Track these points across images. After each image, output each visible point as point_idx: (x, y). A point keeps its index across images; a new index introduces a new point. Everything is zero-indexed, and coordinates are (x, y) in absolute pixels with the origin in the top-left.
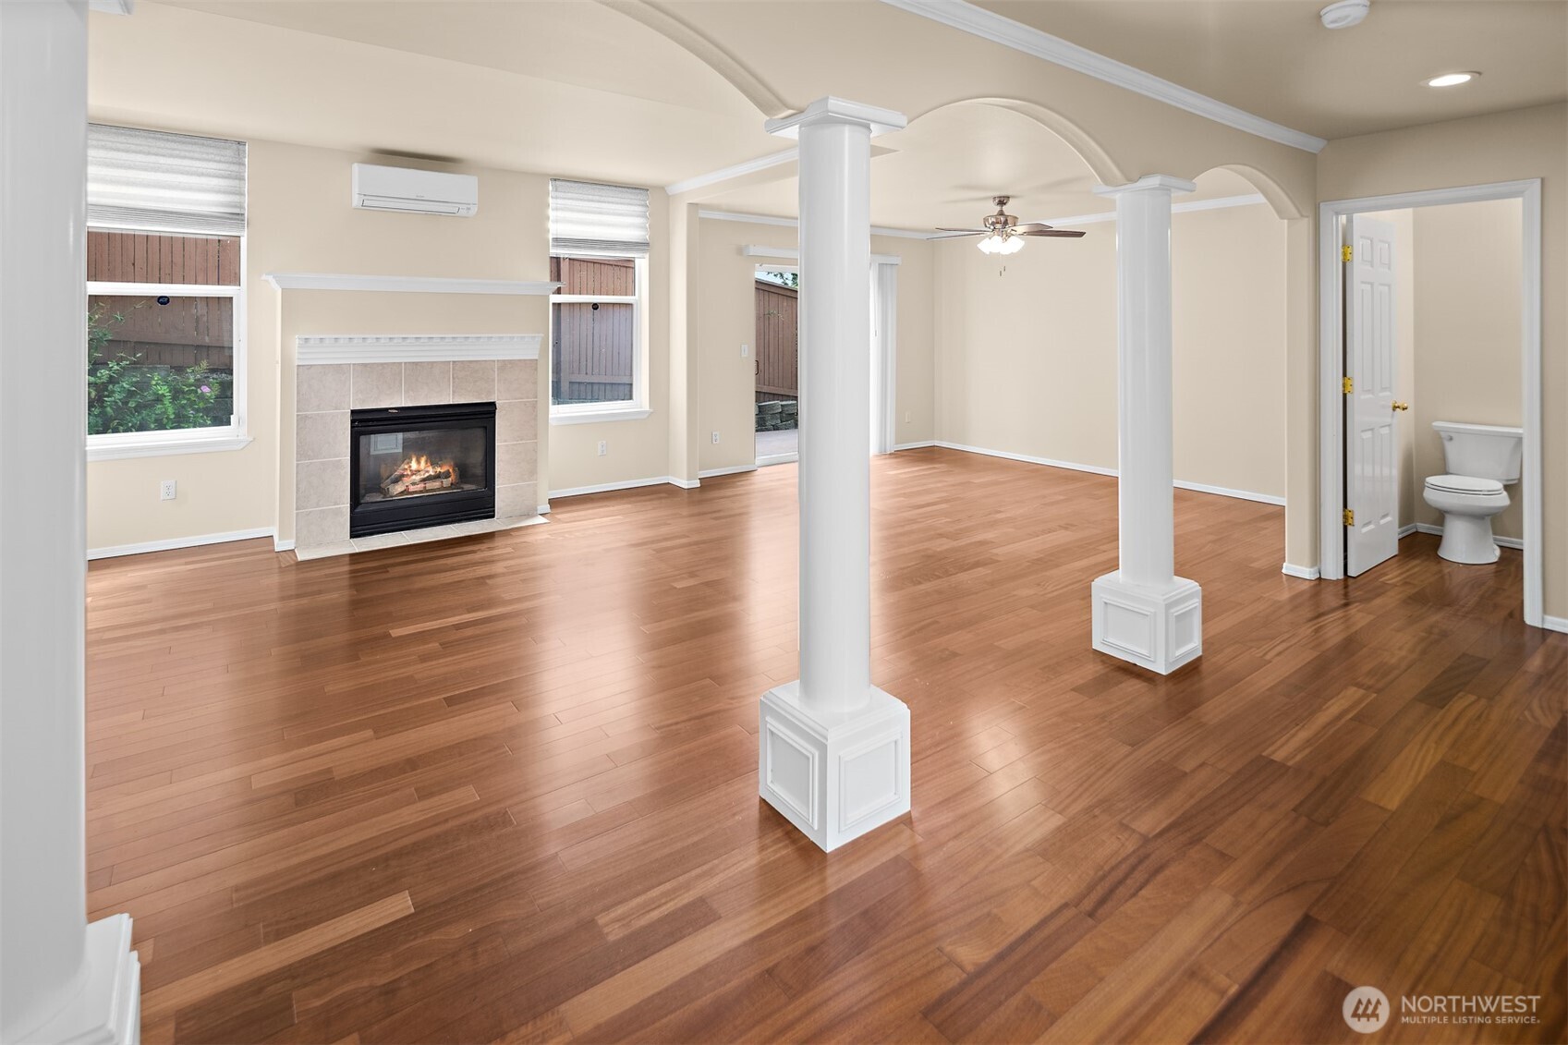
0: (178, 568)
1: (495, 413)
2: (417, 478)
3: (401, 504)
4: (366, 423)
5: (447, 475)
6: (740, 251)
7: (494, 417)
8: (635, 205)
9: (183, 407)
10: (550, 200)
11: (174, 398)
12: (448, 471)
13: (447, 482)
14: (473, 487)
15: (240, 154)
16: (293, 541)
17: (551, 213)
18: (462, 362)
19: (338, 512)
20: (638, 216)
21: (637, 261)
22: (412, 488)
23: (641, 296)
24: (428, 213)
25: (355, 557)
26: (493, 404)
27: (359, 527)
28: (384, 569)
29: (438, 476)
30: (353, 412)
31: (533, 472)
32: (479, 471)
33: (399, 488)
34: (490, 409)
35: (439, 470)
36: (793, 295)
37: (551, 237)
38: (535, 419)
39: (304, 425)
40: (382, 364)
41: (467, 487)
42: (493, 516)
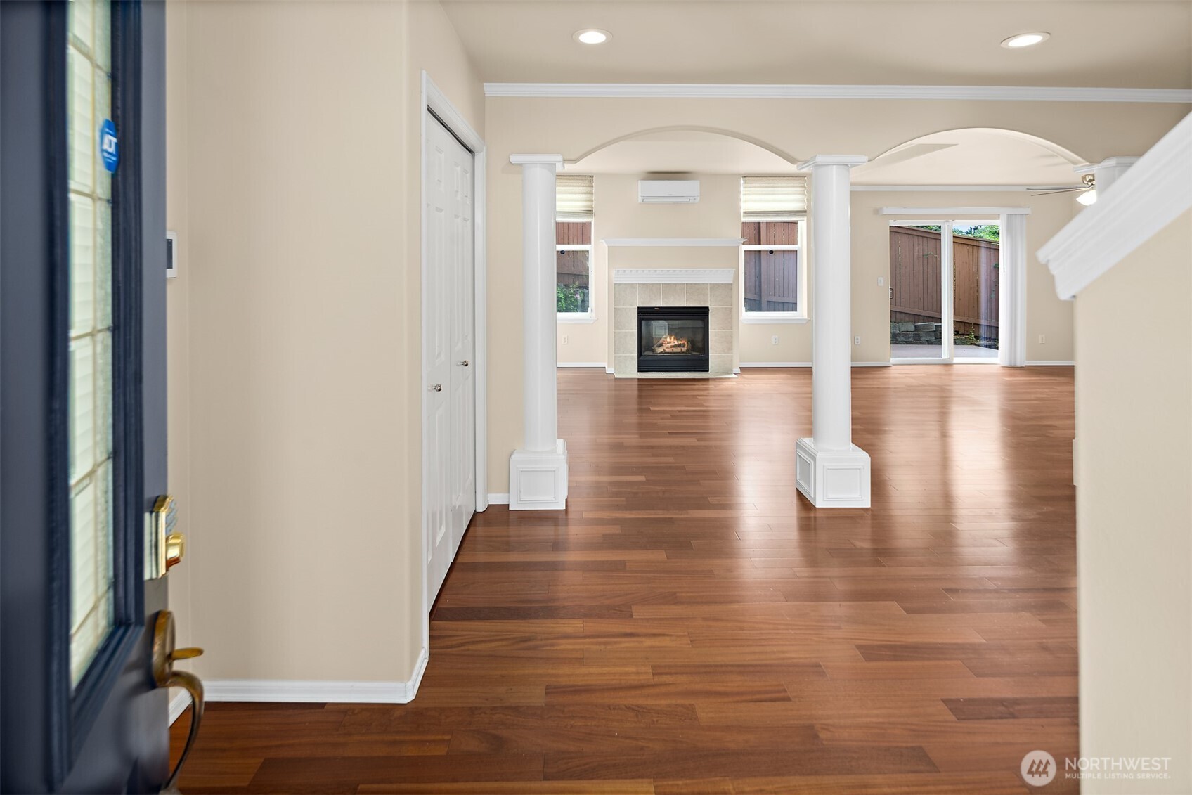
0: (570, 374)
1: (708, 313)
2: (669, 345)
3: (662, 358)
4: (646, 315)
5: (683, 345)
6: (877, 212)
7: (708, 315)
8: (797, 187)
9: (569, 304)
10: (742, 189)
11: (566, 300)
12: (684, 344)
13: (684, 350)
14: (697, 354)
15: (591, 181)
16: (613, 369)
17: (743, 197)
18: (691, 284)
19: (632, 358)
20: (800, 194)
21: (799, 222)
22: (667, 350)
23: (802, 245)
24: (674, 203)
25: (640, 380)
26: (708, 308)
27: (641, 368)
28: (652, 386)
29: (679, 346)
30: (639, 308)
31: (730, 349)
32: (700, 345)
33: (661, 350)
34: (706, 310)
35: (680, 342)
36: (938, 237)
37: (742, 211)
38: (731, 318)
39: (617, 312)
40: (652, 284)
41: (694, 353)
42: (708, 371)
